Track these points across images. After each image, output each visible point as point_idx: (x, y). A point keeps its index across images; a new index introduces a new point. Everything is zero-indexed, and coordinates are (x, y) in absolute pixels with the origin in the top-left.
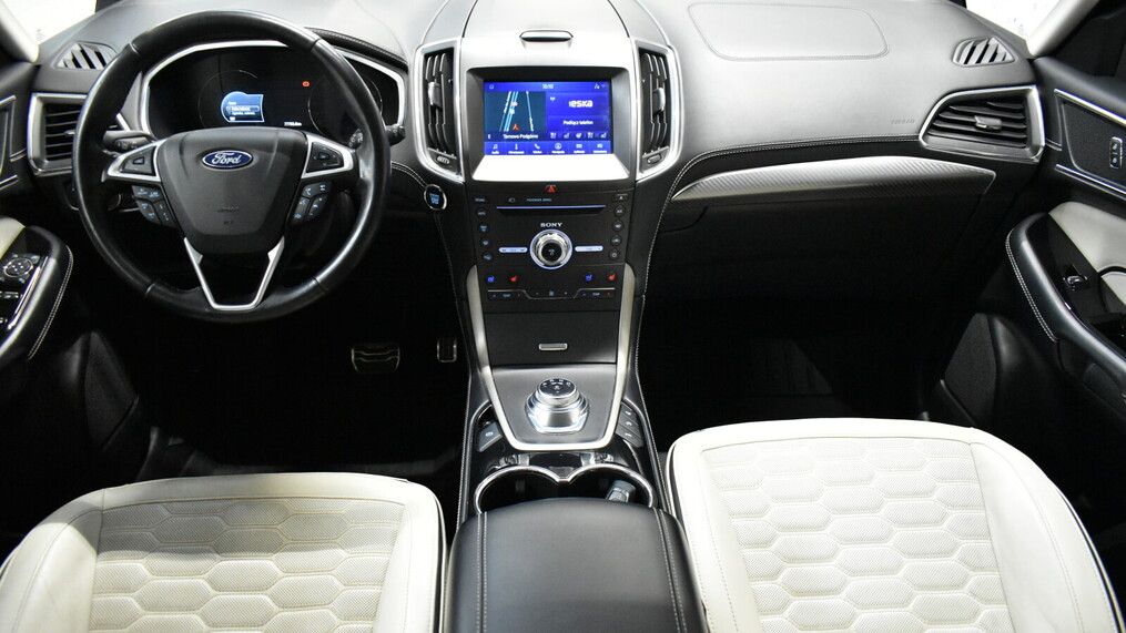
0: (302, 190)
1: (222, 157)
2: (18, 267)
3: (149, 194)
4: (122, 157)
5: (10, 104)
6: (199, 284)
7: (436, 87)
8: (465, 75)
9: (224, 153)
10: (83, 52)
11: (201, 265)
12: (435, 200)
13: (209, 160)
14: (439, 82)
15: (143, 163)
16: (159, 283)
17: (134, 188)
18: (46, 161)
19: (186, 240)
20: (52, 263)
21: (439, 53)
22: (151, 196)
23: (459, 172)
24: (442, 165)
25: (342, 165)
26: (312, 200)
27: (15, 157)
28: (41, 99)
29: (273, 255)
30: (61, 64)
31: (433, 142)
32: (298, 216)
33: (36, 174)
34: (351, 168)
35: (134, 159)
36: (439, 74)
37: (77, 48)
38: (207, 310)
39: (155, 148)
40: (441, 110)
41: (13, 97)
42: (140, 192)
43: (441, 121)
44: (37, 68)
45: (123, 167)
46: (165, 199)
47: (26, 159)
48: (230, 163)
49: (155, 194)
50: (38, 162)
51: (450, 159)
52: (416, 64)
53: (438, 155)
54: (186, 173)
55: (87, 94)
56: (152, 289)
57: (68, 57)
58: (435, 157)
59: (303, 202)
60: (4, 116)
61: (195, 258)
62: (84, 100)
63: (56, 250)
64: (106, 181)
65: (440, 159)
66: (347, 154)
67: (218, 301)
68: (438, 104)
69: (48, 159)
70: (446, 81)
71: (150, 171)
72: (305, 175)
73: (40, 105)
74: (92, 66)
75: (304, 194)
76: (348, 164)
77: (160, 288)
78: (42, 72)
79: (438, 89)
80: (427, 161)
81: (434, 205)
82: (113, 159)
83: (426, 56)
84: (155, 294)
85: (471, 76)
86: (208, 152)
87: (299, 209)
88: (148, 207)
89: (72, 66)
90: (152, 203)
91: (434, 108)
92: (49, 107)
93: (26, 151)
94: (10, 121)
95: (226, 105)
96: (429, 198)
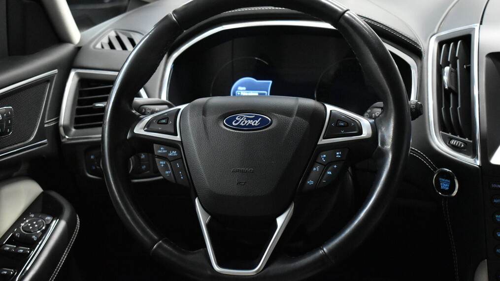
0: (318, 155)
1: (242, 120)
2: (33, 225)
3: (169, 152)
4: (147, 119)
5: (52, 76)
6: (205, 246)
7: (451, 72)
8: (484, 60)
9: (245, 116)
10: (118, 38)
11: (208, 226)
12: (445, 186)
13: (230, 122)
14: (455, 66)
15: (167, 123)
16: (165, 242)
17: (155, 146)
18: (73, 130)
19: (197, 201)
20: (63, 224)
21: (455, 40)
22: (170, 154)
23: (474, 155)
24: (455, 148)
25: (360, 133)
26: (326, 166)
27: (49, 124)
28: (78, 74)
29: (280, 221)
30: (99, 46)
31: (445, 126)
32: (310, 182)
33: (63, 140)
34: (370, 136)
35: (159, 120)
36: (454, 59)
37: (113, 34)
38: (209, 272)
39: (179, 109)
40: (456, 95)
41: (56, 71)
42: (161, 150)
43: (456, 105)
44: (78, 49)
45: (148, 127)
46: (182, 158)
47: (57, 127)
48: (250, 125)
49: (174, 153)
50: (67, 129)
51: (465, 143)
52: (431, 50)
53: (451, 139)
54: (207, 134)
55: (119, 71)
56: (158, 247)
57: (105, 41)
58: (447, 140)
59: (316, 169)
60: (46, 86)
61: (203, 218)
62: (117, 77)
63: (67, 212)
64: (130, 138)
65: (453, 142)
66: (366, 123)
67: (220, 264)
68: (453, 88)
69: (75, 128)
70: (461, 67)
71: (172, 131)
72: (322, 141)
73: (76, 79)
74: (124, 48)
75: (318, 161)
76: (367, 132)
77: (165, 246)
78: (82, 52)
79: (453, 74)
80: (439, 144)
81: (443, 191)
82: (139, 120)
83: (440, 44)
84: (161, 252)
85: (490, 60)
86: (229, 114)
87: (312, 175)
88: (165, 165)
89: (107, 47)
90: (170, 162)
91: (448, 92)
92: (83, 82)
93: (58, 120)
94: (49, 92)
95: (236, 89)
96: (438, 182)
